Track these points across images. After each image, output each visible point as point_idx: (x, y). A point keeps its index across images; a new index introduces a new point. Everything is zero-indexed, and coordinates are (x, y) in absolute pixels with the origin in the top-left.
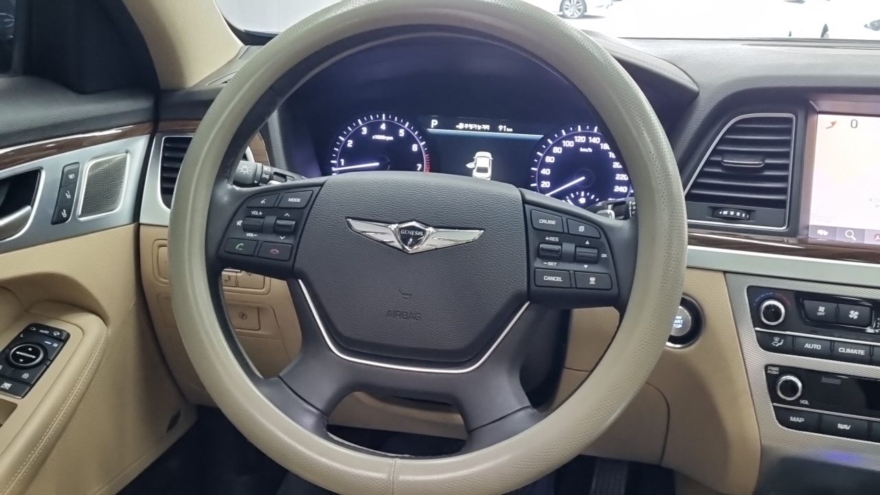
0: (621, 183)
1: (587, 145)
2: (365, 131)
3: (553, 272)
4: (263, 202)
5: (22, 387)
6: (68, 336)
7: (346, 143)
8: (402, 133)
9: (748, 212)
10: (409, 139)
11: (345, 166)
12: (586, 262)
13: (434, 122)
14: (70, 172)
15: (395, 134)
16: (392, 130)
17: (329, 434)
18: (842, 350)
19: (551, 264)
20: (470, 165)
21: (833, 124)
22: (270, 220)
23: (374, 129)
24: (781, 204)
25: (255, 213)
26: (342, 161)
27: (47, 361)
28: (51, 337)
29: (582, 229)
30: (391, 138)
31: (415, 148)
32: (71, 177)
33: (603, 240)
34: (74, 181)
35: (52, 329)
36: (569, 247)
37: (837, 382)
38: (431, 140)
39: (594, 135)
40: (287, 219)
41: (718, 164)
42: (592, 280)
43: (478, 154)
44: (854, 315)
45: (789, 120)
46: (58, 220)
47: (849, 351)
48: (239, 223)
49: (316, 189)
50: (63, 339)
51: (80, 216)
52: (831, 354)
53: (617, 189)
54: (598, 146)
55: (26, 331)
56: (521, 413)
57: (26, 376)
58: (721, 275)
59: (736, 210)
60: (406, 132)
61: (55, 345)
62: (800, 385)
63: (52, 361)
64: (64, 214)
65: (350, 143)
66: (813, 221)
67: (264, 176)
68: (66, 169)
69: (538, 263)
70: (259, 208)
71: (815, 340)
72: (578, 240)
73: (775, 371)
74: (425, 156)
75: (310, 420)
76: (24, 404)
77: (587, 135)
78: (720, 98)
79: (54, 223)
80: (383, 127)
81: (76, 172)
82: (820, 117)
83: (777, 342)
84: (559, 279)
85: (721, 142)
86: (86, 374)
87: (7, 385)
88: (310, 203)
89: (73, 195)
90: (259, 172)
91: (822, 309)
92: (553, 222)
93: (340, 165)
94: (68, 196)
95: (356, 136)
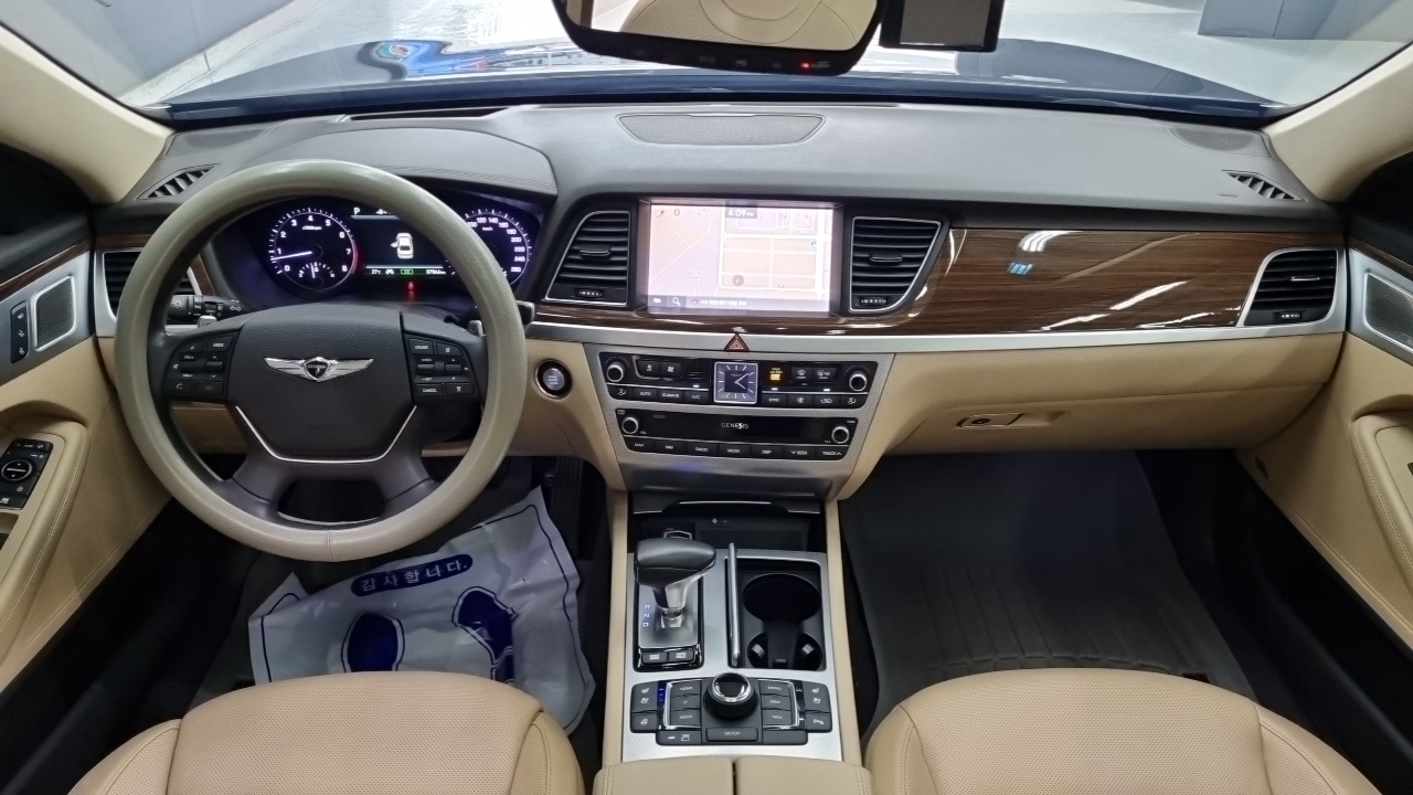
0: (520, 254)
1: (488, 224)
2: (294, 223)
3: (429, 385)
4: (192, 348)
5: (20, 500)
6: (51, 446)
7: (279, 234)
8: (328, 223)
9: (600, 291)
10: (336, 228)
11: (282, 255)
12: (453, 375)
13: (357, 210)
14: (18, 313)
15: (323, 224)
16: (319, 221)
17: (280, 514)
18: (664, 395)
19: (428, 379)
20: (394, 245)
21: (662, 212)
22: (201, 363)
23: (303, 220)
24: (622, 283)
25: (187, 357)
26: (279, 250)
27: (37, 473)
28: (35, 450)
29: (448, 350)
30: (319, 228)
31: (342, 235)
32: (20, 317)
33: (465, 356)
34: (24, 321)
35: (36, 442)
36: (440, 365)
37: (662, 417)
38: (355, 226)
39: (492, 216)
40: (215, 360)
41: (577, 252)
42: (459, 388)
43: (400, 235)
44: (671, 369)
45: (625, 216)
46: (16, 358)
47: (669, 395)
48: (176, 366)
49: (236, 333)
50: (47, 449)
51: (38, 347)
52: (657, 397)
53: (517, 259)
54: (497, 225)
55: (12, 447)
56: (422, 485)
57: (20, 489)
58: (581, 346)
59: (591, 290)
60: (332, 221)
61: (42, 456)
62: (636, 422)
63: (41, 472)
64: (21, 351)
65: (283, 234)
66: (651, 292)
67: (196, 307)
68: (14, 311)
69: (417, 380)
70: (190, 353)
71: (646, 389)
72: (446, 358)
73: (622, 413)
74: (352, 241)
75: (262, 511)
76: (24, 514)
77: (487, 216)
78: (575, 199)
79: (13, 361)
80: (311, 218)
81: (24, 311)
82: (653, 207)
83: (622, 393)
84: (434, 390)
85: (579, 234)
86: (76, 474)
87: (6, 500)
88: (232, 346)
89: (25, 331)
90: (191, 303)
91: (650, 367)
92: (426, 347)
93: (277, 255)
94: (21, 335)
95: (287, 227)
